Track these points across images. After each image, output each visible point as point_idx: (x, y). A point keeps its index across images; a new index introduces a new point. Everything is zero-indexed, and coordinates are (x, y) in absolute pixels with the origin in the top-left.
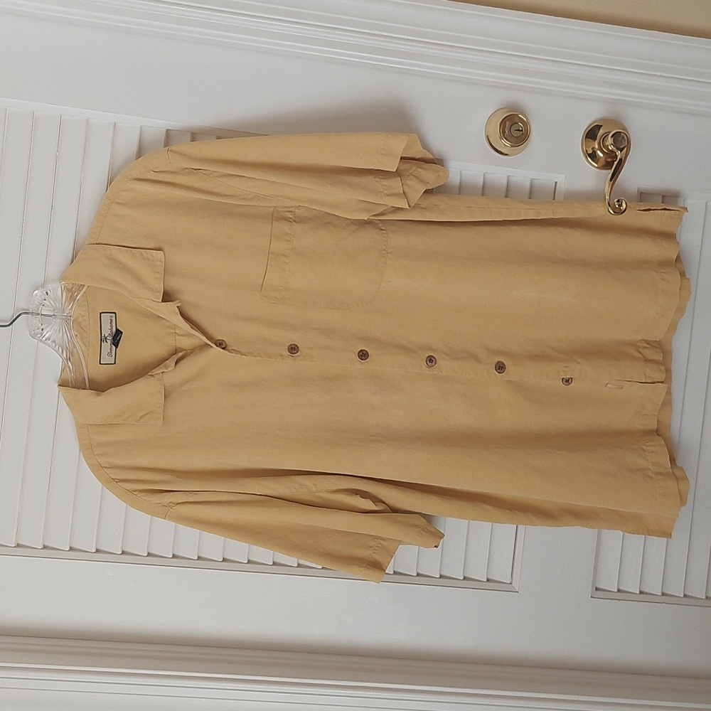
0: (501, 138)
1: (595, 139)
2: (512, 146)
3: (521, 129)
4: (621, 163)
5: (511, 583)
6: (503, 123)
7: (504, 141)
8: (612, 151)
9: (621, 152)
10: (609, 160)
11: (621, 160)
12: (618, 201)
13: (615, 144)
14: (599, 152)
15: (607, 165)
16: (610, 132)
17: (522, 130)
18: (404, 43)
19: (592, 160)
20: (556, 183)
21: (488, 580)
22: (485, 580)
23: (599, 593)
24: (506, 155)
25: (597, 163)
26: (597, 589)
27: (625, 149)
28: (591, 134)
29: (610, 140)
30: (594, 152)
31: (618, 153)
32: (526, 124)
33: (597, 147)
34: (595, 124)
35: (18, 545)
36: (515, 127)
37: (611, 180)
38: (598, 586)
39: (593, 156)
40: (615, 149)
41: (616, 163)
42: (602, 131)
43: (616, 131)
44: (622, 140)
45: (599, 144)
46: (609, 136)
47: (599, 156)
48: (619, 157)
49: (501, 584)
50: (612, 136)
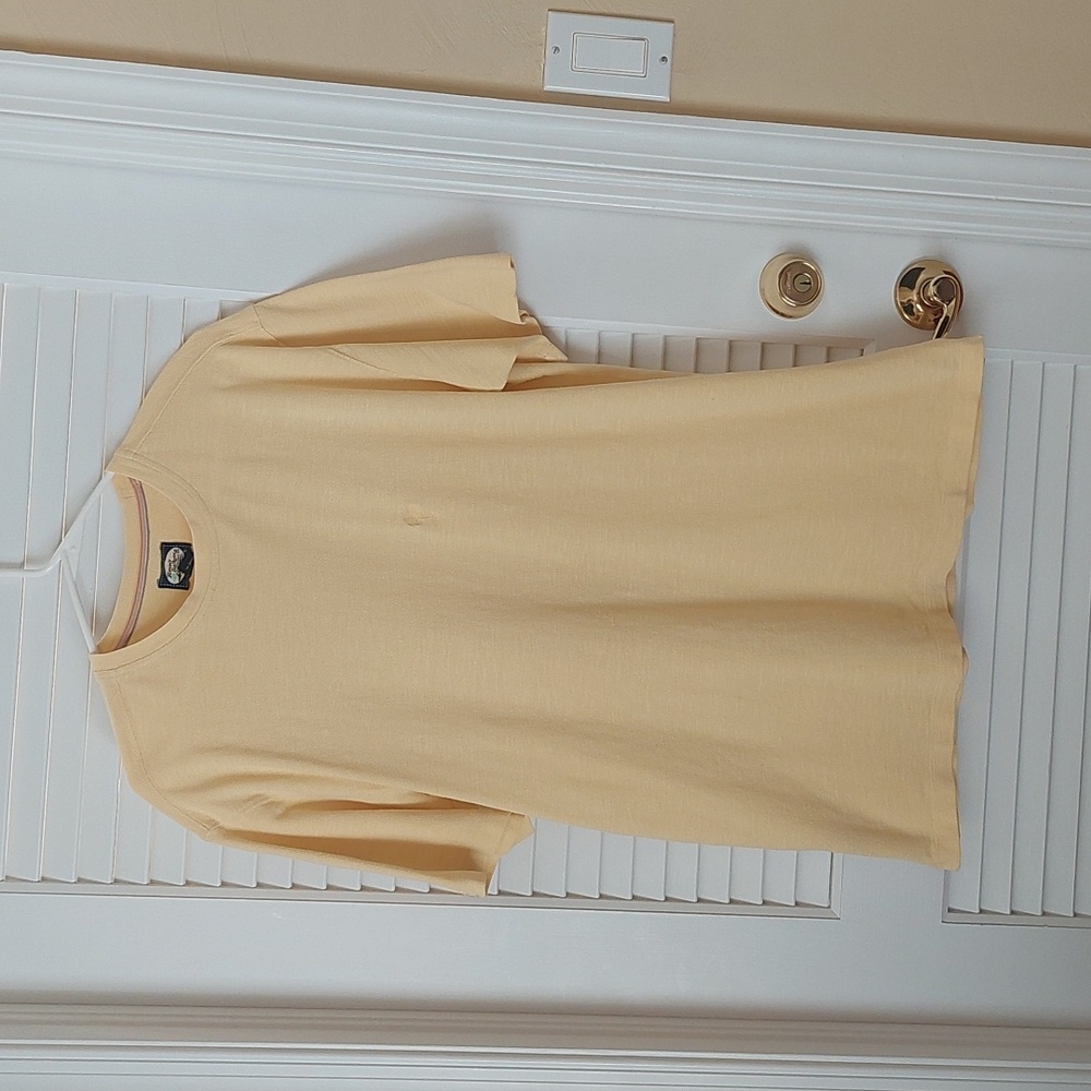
0: (781, 295)
1: (912, 288)
2: (797, 305)
3: (808, 281)
4: (948, 320)
5: (829, 907)
6: (783, 274)
7: (786, 300)
8: (935, 303)
9: (949, 303)
10: (933, 317)
11: (947, 317)
13: (939, 293)
16: (932, 279)
17: (810, 284)
18: (640, 177)
19: (909, 316)
20: (863, 350)
21: (797, 904)
22: (793, 904)
23: (952, 917)
24: (791, 317)
25: (915, 320)
26: (950, 910)
28: (908, 279)
29: (932, 290)
31: (944, 307)
32: (814, 274)
33: (915, 299)
34: (913, 267)
35: (152, 882)
36: (800, 279)
38: (952, 906)
39: (910, 310)
40: (939, 300)
41: (942, 320)
42: (922, 277)
43: (940, 277)
44: (950, 286)
45: (919, 293)
46: (932, 283)
47: (918, 311)
48: (945, 312)
49: (816, 909)
50: (935, 284)
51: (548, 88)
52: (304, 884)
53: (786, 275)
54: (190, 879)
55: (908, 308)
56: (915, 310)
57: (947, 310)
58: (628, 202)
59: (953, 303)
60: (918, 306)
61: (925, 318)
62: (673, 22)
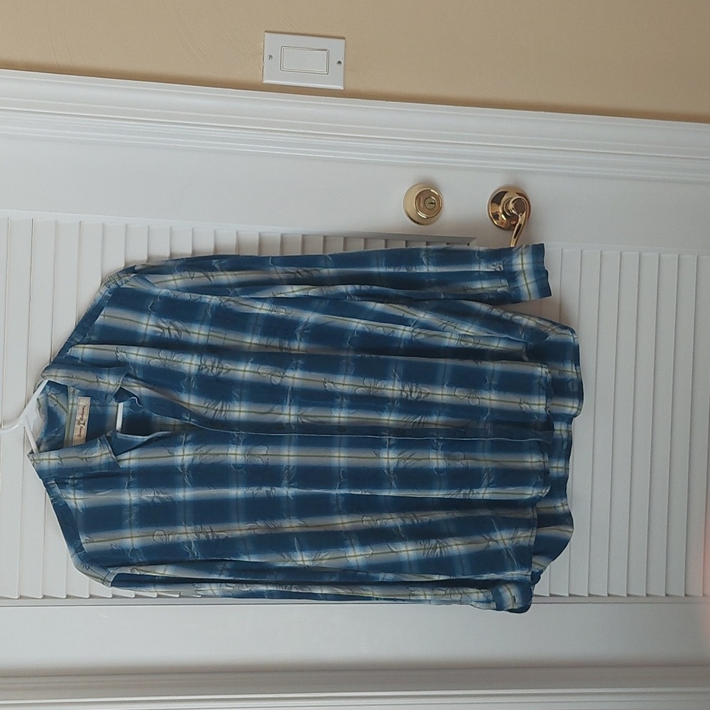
0: (417, 210)
1: (499, 204)
2: (427, 217)
6: (418, 197)
7: (420, 213)
8: (514, 215)
9: (521, 215)
10: (511, 223)
11: (520, 225)
13: (516, 208)
16: (512, 198)
17: (435, 203)
24: (423, 225)
25: (501, 225)
28: (497, 199)
29: (511, 206)
31: (519, 217)
32: (438, 198)
33: (501, 211)
34: (501, 190)
36: (428, 201)
37: (515, 237)
40: (516, 213)
41: (517, 226)
42: (505, 198)
43: (516, 197)
44: (523, 204)
45: (503, 208)
46: (511, 202)
47: (503, 219)
48: (520, 220)
50: (513, 202)
51: (266, 81)
53: (421, 199)
54: (46, 594)
55: (496, 216)
56: (500, 218)
57: (521, 220)
58: (319, 153)
59: (525, 213)
60: (503, 216)
61: (507, 224)
62: (344, 38)
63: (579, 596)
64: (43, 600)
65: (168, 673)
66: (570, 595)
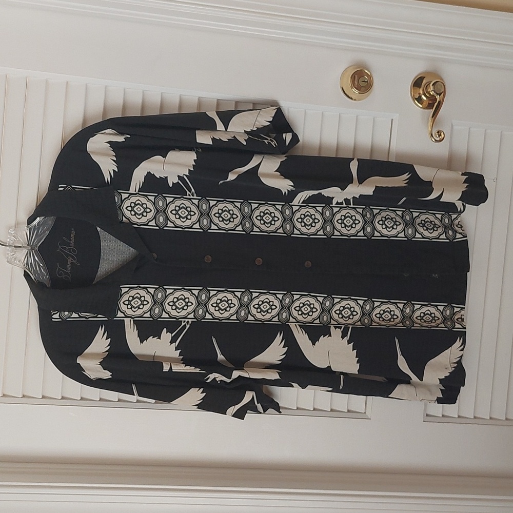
0: (352, 88)
1: (420, 87)
2: (359, 93)
3: (366, 80)
4: (440, 104)
5: (365, 413)
6: (353, 77)
7: (354, 90)
8: (433, 96)
9: (440, 95)
10: (430, 102)
11: (439, 102)
12: (438, 132)
13: (435, 90)
14: (423, 97)
15: (430, 106)
16: (431, 82)
17: (367, 82)
19: (418, 102)
20: (392, 120)
21: (348, 411)
22: (346, 411)
23: (429, 419)
24: (351, 99)
25: (421, 104)
26: (427, 415)
27: (443, 94)
28: (418, 83)
29: (431, 88)
30: (420, 97)
31: (438, 97)
32: (370, 77)
33: (421, 92)
34: (420, 76)
35: (4, 395)
36: (362, 79)
37: (433, 117)
38: (428, 413)
39: (419, 100)
40: (435, 94)
41: (436, 104)
42: (424, 81)
43: (435, 81)
44: (441, 86)
45: (423, 90)
46: (431, 85)
48: (438, 99)
49: (358, 414)
50: (433, 85)
52: (88, 398)
53: (355, 76)
63: (466, 418)
64: (22, 399)
65: (113, 465)
66: (459, 417)
